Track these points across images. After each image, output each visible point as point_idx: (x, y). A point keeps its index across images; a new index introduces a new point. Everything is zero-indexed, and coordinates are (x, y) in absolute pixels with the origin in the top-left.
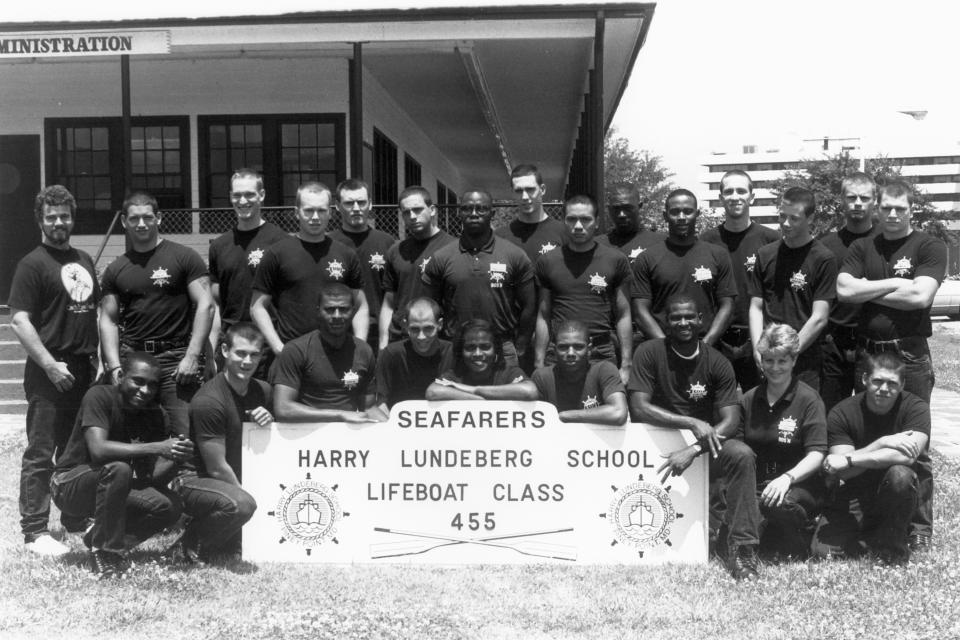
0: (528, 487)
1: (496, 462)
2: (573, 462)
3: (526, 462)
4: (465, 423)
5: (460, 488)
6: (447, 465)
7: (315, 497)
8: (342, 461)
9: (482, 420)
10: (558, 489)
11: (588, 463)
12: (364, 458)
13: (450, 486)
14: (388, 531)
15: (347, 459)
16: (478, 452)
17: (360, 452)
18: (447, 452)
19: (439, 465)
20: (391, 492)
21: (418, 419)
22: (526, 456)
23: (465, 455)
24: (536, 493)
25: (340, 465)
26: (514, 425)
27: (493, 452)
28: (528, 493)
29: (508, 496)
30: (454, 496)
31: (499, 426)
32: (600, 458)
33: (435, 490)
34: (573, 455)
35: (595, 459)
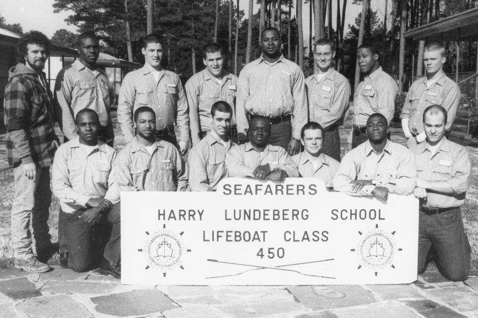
0: (306, 233)
1: (286, 217)
2: (335, 217)
3: (305, 217)
4: (266, 192)
5: (263, 233)
6: (254, 219)
7: (168, 240)
8: (187, 216)
9: (277, 190)
10: (325, 234)
11: (344, 217)
12: (201, 215)
13: (256, 233)
14: (216, 261)
15: (190, 215)
16: (274, 211)
17: (198, 211)
18: (255, 211)
19: (249, 219)
20: (218, 236)
21: (236, 189)
22: (305, 213)
23: (266, 212)
24: (311, 237)
25: (185, 219)
26: (298, 194)
27: (284, 210)
28: (306, 237)
29: (292, 238)
30: (258, 239)
31: (288, 194)
32: (351, 214)
33: (247, 235)
34: (335, 212)
35: (348, 214)
